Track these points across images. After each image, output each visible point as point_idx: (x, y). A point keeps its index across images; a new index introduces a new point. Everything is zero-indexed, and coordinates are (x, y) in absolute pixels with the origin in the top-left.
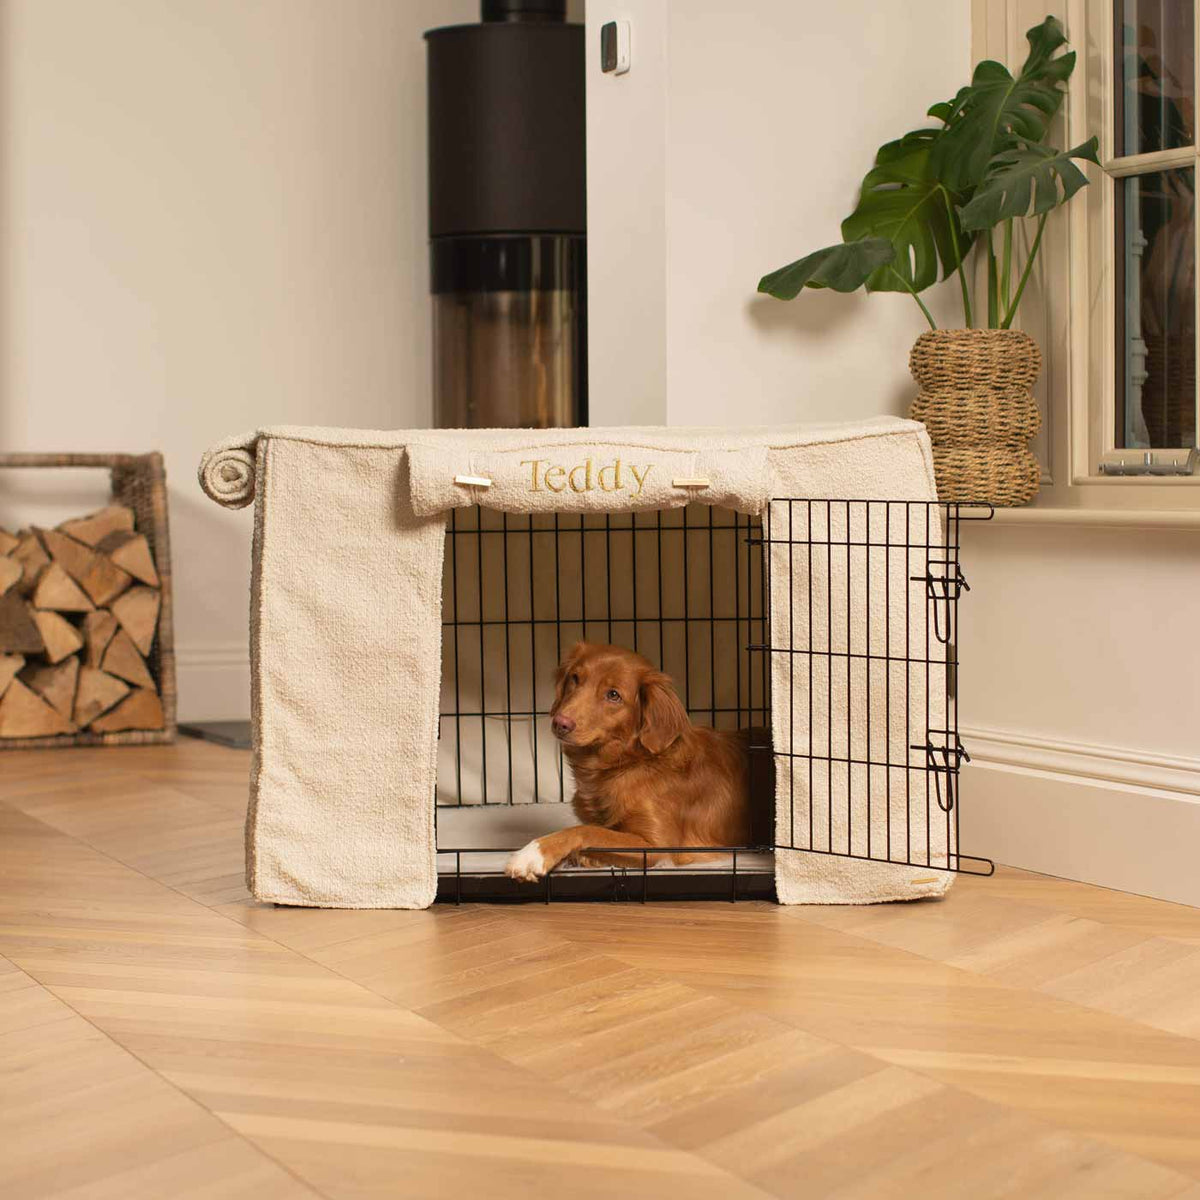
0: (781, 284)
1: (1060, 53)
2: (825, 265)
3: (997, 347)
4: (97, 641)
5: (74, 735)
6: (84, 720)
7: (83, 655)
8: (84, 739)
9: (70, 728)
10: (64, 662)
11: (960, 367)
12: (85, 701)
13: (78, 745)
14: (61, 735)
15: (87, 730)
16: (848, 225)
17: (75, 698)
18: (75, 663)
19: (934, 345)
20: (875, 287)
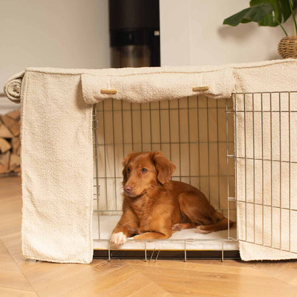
0: (232, 21)
2: (248, 14)
4: (15, 147)
5: (9, 173)
6: (12, 169)
7: (11, 150)
8: (12, 174)
9: (8, 171)
10: (5, 153)
12: (12, 163)
13: (10, 176)
14: (5, 173)
15: (12, 172)
17: (9, 163)
18: (8, 153)
19: (288, 41)
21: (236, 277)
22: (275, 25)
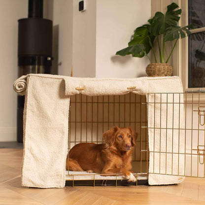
0: (122, 53)
1: (176, 9)
2: (131, 49)
3: (166, 67)
11: (159, 70)
16: (129, 43)
20: (134, 56)
21: (147, 193)
22: (141, 57)
